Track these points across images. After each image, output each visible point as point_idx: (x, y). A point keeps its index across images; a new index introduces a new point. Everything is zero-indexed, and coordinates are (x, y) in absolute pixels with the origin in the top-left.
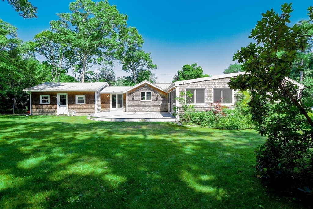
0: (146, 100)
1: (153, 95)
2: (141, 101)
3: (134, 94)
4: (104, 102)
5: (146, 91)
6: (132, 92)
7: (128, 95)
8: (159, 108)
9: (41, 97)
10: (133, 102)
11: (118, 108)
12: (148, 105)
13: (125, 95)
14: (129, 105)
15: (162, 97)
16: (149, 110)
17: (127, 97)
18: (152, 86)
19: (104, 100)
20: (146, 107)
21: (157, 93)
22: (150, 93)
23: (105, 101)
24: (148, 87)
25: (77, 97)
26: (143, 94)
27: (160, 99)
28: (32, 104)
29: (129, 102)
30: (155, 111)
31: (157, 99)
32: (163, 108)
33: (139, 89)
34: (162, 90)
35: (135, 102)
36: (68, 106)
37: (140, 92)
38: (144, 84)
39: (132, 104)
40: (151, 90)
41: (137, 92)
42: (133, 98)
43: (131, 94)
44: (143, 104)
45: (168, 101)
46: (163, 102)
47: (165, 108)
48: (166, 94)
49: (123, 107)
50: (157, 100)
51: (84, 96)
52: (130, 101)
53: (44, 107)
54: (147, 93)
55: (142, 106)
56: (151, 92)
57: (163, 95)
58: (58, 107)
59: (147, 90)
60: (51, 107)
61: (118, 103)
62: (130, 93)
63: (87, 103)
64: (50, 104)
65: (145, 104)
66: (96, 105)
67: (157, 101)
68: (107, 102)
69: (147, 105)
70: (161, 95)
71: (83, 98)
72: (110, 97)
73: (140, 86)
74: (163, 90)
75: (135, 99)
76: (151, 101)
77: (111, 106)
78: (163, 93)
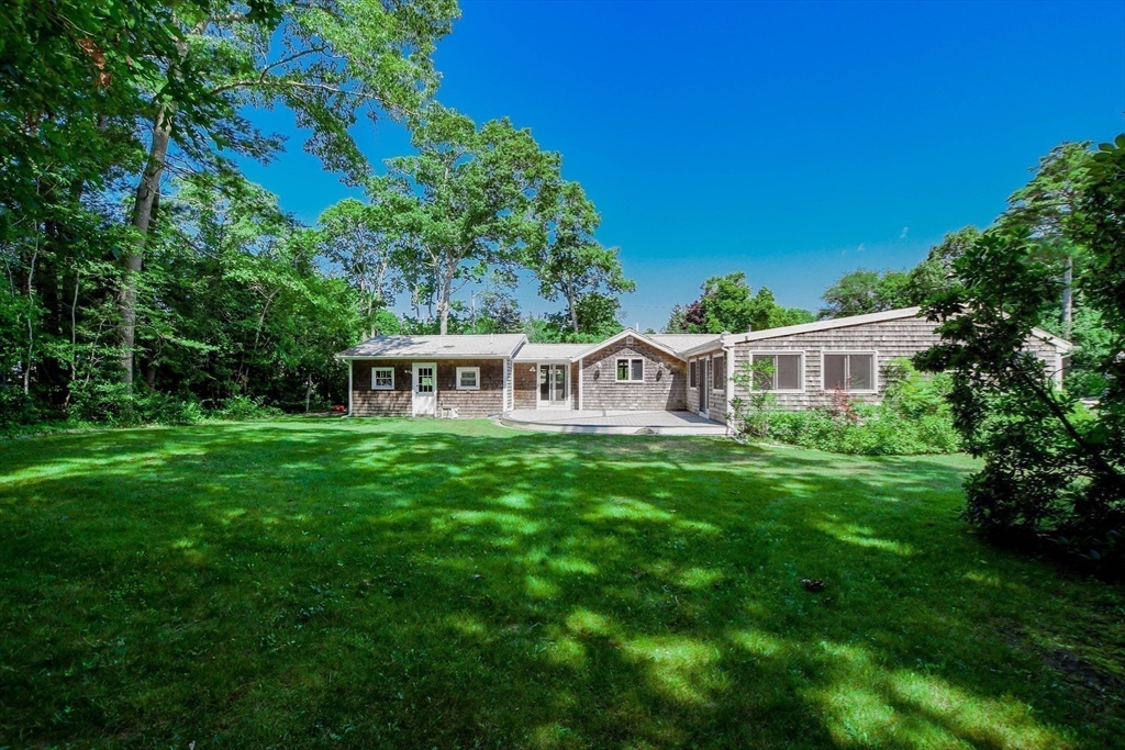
0: (630, 380)
1: (649, 367)
2: (617, 381)
3: (599, 364)
4: (523, 385)
5: (630, 356)
6: (594, 360)
7: (585, 366)
8: (664, 401)
9: (374, 371)
10: (595, 386)
11: (556, 399)
12: (636, 392)
13: (575, 367)
14: (586, 392)
15: (672, 373)
16: (637, 405)
17: (581, 372)
18: (645, 343)
19: (522, 378)
20: (631, 399)
21: (658, 361)
22: (641, 361)
23: (525, 381)
24: (635, 345)
25: (459, 371)
26: (622, 365)
27: (668, 378)
28: (354, 389)
29: (587, 386)
30: (653, 408)
31: (659, 376)
32: (675, 401)
33: (611, 351)
34: (672, 354)
35: (600, 386)
36: (438, 394)
37: (616, 358)
38: (624, 338)
39: (594, 389)
40: (643, 355)
41: (607, 359)
42: (597, 375)
43: (591, 363)
44: (623, 389)
45: (689, 379)
46: (674, 385)
47: (680, 401)
48: (684, 364)
49: (570, 397)
50: (658, 379)
51: (477, 370)
52: (588, 382)
53: (381, 398)
54: (633, 361)
55: (620, 395)
56: (643, 359)
57: (674, 366)
58: (413, 397)
59: (633, 353)
60: (397, 397)
61: (557, 389)
62: (589, 361)
63: (484, 387)
64: (396, 389)
65: (628, 389)
66: (505, 390)
67: (660, 382)
68: (529, 385)
69: (633, 392)
70: (668, 367)
71: (473, 375)
72: (535, 373)
73: (614, 344)
74: (675, 353)
75: (602, 378)
76: (642, 381)
77: (539, 394)
78: (675, 360)
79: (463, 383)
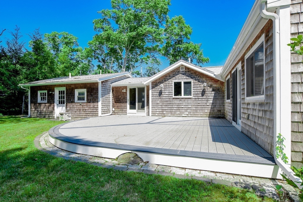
0: (183, 96)
1: (196, 86)
2: (174, 97)
3: (162, 85)
4: (119, 100)
5: (182, 79)
6: (159, 83)
7: (153, 87)
8: (207, 111)
9: (39, 93)
10: (160, 100)
11: (139, 109)
12: (187, 104)
13: (148, 87)
14: (154, 104)
15: (213, 90)
16: (187, 113)
17: (150, 91)
18: (193, 70)
19: (119, 96)
20: (183, 109)
21: (203, 82)
22: (190, 83)
23: (121, 98)
24: (186, 72)
25: (77, 92)
26: (178, 86)
27: (210, 94)
28: (31, 102)
29: (154, 100)
30: (199, 116)
31: (203, 93)
32: (216, 111)
33: (170, 76)
34: (212, 75)
35: (163, 100)
36: (66, 105)
37: (172, 82)
38: (179, 67)
39: (159, 102)
40: (192, 78)
41: (166, 82)
42: (160, 93)
43: (156, 85)
44: (178, 102)
45: (226, 97)
46: (215, 98)
47: (220, 111)
48: (222, 83)
49: (146, 108)
50: (203, 95)
51: (85, 91)
52: (154, 98)
53: (42, 106)
54: (185, 83)
55: (176, 106)
56: (192, 81)
57: (215, 85)
58: (55, 108)
59: (185, 77)
60: (49, 107)
61: (139, 102)
62: (155, 84)
63: (89, 101)
64: (48, 103)
65: (181, 102)
67: (204, 97)
68: (123, 100)
69: (185, 104)
70: (211, 86)
71: (83, 94)
72: (126, 93)
73: (172, 71)
74: (215, 75)
75: (164, 95)
76: (192, 97)
77: (128, 106)
78: (216, 81)
79: (79, 99)
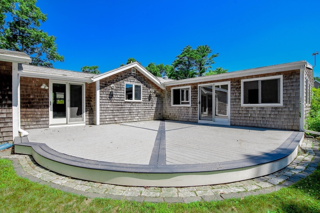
0: (134, 100)
1: (145, 91)
2: (125, 100)
3: (113, 86)
4: (30, 103)
5: (133, 83)
6: (109, 82)
7: (101, 87)
8: (153, 114)
10: (110, 104)
11: (72, 116)
12: (137, 109)
14: (103, 109)
15: (156, 96)
16: (138, 118)
17: (98, 92)
19: (29, 95)
20: (134, 113)
21: (150, 88)
22: (140, 86)
23: (33, 99)
24: (137, 75)
27: (155, 100)
29: (103, 104)
30: (147, 119)
31: (150, 98)
32: (158, 114)
33: (122, 77)
35: (114, 104)
37: (124, 83)
38: (131, 68)
39: (109, 106)
40: (142, 82)
41: (118, 83)
42: (111, 96)
43: (106, 85)
44: (129, 106)
46: (157, 104)
47: (160, 114)
49: (84, 114)
50: (149, 100)
52: (104, 101)
54: (136, 86)
55: (128, 111)
56: (142, 85)
57: (157, 92)
59: (136, 80)
61: (71, 106)
62: (105, 84)
65: (132, 106)
67: (150, 102)
68: (38, 103)
69: (135, 109)
70: (155, 92)
73: (124, 72)
74: (160, 83)
75: (115, 98)
76: (141, 101)
77: (51, 113)
78: (158, 88)
